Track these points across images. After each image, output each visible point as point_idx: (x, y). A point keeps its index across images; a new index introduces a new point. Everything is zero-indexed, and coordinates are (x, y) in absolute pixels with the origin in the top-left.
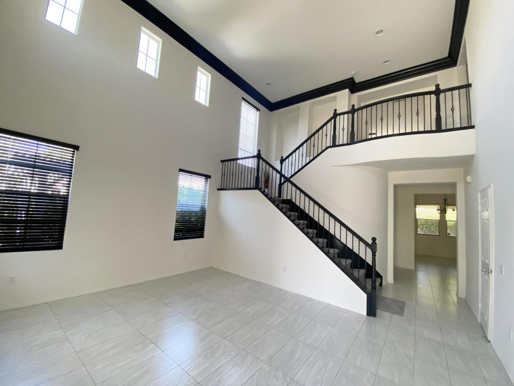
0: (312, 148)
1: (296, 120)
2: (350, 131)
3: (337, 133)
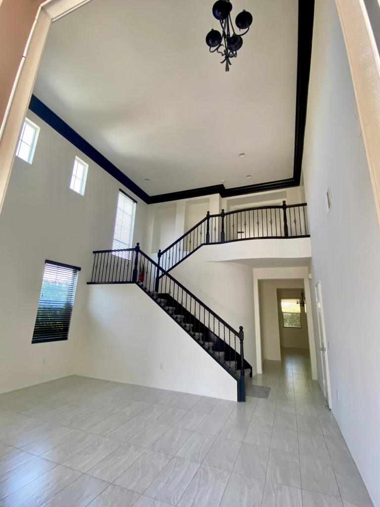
0: (189, 243)
1: (173, 216)
2: (220, 232)
3: (210, 233)
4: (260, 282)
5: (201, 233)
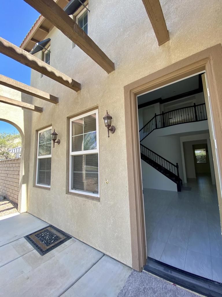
0: (147, 129)
2: (162, 122)
3: (157, 123)
4: (184, 143)
5: (153, 124)
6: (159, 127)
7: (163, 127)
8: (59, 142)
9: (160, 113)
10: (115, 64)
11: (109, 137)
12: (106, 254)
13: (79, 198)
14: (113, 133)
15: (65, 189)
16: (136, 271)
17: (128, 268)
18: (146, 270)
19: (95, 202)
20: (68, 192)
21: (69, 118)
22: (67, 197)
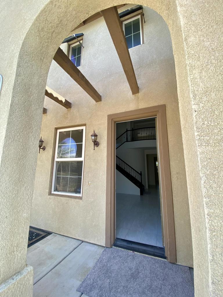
2: (132, 137)
3: (128, 137)
4: (147, 155)
5: (124, 137)
6: (129, 141)
7: (132, 140)
8: (44, 149)
9: (131, 129)
10: (102, 97)
11: (94, 149)
12: (84, 241)
13: (62, 198)
14: (97, 147)
15: (48, 190)
16: (108, 248)
17: (102, 247)
18: (115, 246)
19: (77, 200)
20: (50, 194)
21: (56, 129)
22: (50, 198)
